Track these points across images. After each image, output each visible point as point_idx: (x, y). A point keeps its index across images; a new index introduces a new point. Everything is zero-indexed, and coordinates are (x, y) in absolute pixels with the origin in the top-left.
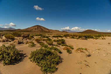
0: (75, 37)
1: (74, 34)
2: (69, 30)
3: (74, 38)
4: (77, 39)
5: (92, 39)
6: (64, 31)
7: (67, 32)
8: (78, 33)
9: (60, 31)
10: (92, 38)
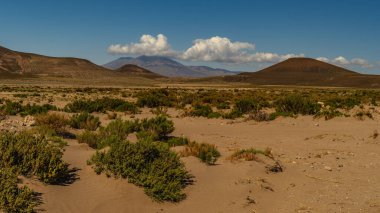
0: (215, 110)
1: (206, 87)
2: (166, 60)
3: (207, 114)
4: (227, 117)
5: (309, 118)
6: (127, 69)
7: (154, 76)
8: (229, 79)
9: (101, 68)
10: (311, 110)
